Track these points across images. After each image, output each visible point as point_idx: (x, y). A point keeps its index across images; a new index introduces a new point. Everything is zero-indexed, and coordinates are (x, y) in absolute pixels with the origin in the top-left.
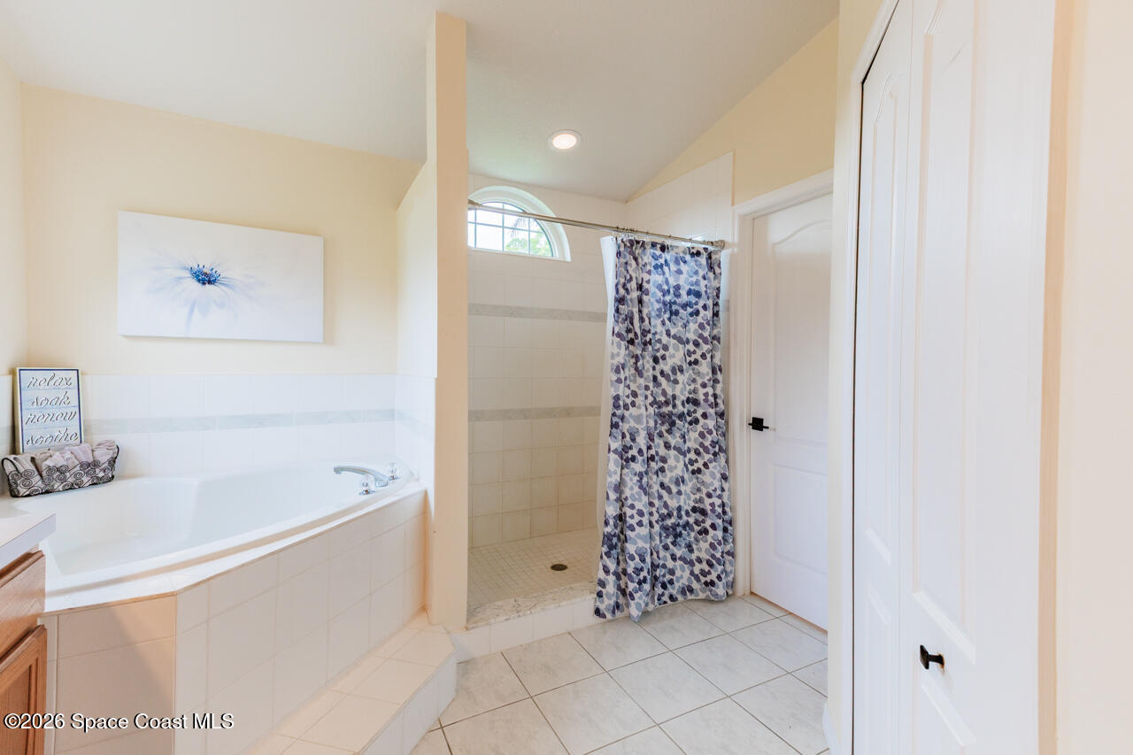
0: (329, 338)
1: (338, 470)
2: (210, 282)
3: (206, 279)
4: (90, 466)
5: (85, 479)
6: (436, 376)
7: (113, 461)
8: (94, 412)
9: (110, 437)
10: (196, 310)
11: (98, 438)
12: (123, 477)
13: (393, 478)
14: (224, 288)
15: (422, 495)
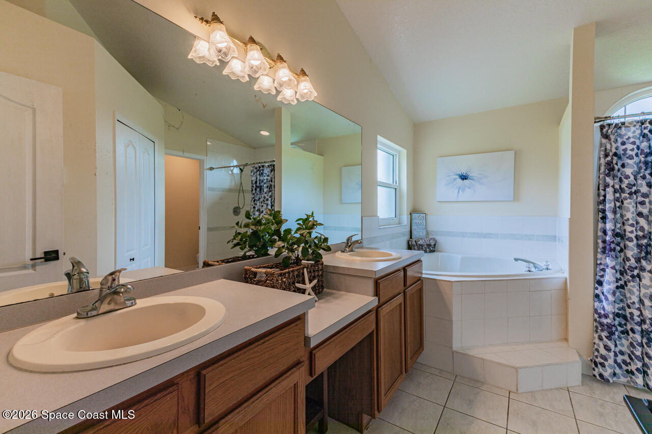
0: (516, 197)
1: (516, 260)
2: (465, 179)
3: (464, 177)
4: (429, 245)
5: (428, 250)
6: (570, 217)
7: (435, 245)
8: (430, 228)
9: (434, 237)
10: (460, 191)
11: (431, 237)
12: (437, 251)
13: (547, 269)
14: (470, 180)
15: (565, 279)
